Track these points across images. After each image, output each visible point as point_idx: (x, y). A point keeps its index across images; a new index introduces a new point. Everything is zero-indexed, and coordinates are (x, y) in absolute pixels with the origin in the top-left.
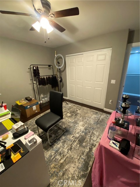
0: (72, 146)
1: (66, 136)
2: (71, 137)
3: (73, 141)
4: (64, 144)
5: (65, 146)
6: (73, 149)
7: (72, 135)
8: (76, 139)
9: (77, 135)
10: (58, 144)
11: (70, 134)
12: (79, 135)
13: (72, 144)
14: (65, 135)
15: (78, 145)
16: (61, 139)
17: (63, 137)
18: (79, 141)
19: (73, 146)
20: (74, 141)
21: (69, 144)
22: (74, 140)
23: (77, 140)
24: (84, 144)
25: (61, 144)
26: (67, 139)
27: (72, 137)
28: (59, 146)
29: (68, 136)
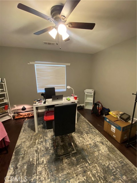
0: (37, 153)
1: (50, 155)
2: (45, 160)
3: (40, 157)
4: (45, 148)
5: (43, 147)
6: (35, 152)
7: (45, 163)
8: (37, 163)
9: (39, 169)
10: (50, 144)
11: (49, 162)
12: (38, 170)
13: (38, 155)
14: (52, 155)
15: (31, 160)
16: (52, 148)
17: (51, 151)
18: (34, 164)
19: (36, 155)
20: (38, 158)
21: (41, 152)
22: (38, 160)
23: (35, 164)
24: (25, 167)
25: (48, 146)
26: (46, 154)
27: (43, 161)
28: (48, 144)
29: (48, 157)
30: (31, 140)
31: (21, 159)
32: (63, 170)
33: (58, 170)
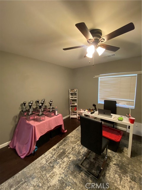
0: (72, 149)
1: (77, 159)
2: (73, 158)
3: (71, 153)
4: (79, 151)
5: (78, 150)
6: (71, 148)
7: (71, 159)
8: (68, 155)
9: (65, 159)
10: (84, 151)
11: (73, 162)
12: (64, 159)
13: (72, 151)
14: (78, 160)
15: (67, 150)
16: (83, 156)
17: (80, 157)
18: (65, 154)
19: (71, 150)
20: (70, 153)
21: (74, 151)
22: (69, 154)
23: (66, 154)
24: (61, 151)
25: (81, 152)
26: (76, 155)
27: (71, 157)
28: (83, 150)
29: (75, 159)
30: (76, 139)
31: (63, 145)
32: (75, 177)
33: (72, 173)
